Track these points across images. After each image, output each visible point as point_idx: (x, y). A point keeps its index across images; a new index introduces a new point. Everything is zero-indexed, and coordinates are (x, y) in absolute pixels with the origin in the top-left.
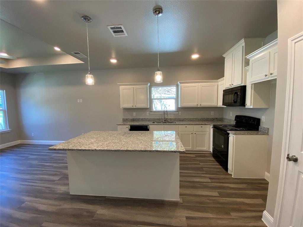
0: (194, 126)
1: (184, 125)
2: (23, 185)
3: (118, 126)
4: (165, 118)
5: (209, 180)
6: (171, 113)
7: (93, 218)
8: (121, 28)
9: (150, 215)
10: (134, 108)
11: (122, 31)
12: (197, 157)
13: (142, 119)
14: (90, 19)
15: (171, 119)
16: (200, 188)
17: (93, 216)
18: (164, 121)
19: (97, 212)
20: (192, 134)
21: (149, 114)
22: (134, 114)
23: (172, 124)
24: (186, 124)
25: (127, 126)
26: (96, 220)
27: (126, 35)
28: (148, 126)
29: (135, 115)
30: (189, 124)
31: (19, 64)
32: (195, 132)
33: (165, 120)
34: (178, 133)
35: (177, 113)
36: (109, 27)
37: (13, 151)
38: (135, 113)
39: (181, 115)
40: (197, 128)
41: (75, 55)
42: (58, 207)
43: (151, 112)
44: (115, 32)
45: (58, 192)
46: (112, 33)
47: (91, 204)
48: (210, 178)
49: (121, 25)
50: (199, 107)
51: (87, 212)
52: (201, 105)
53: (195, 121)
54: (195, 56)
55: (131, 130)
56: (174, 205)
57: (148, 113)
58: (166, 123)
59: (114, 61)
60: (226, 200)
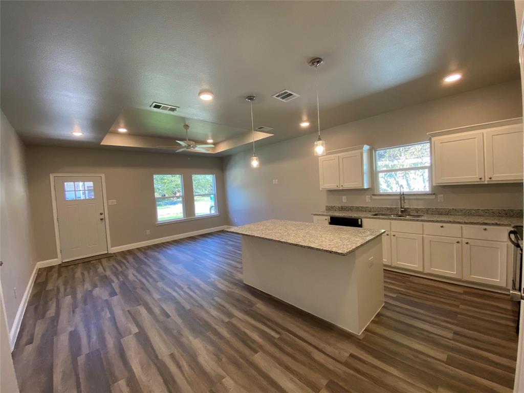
0: (464, 226)
1: (437, 221)
2: (214, 264)
3: (314, 216)
4: (402, 208)
5: (450, 335)
6: (419, 197)
7: (252, 309)
8: (286, 92)
9: (305, 331)
10: (341, 189)
11: (291, 95)
12: (465, 293)
13: (358, 208)
14: (254, 97)
15: (417, 210)
16: (415, 336)
17: (252, 307)
18: (400, 213)
19: (257, 305)
20: (458, 242)
21: (371, 199)
22: (344, 199)
23: (418, 219)
24: (441, 222)
25: (327, 218)
26: (252, 310)
27: (298, 96)
28: (359, 220)
29: (346, 201)
30: (450, 222)
31: (222, 148)
32: (465, 240)
33: (402, 211)
34: (423, 237)
35: (433, 197)
36: (274, 97)
37: (219, 235)
38: (346, 197)
39: (442, 202)
40: (470, 231)
41: (260, 129)
42: (230, 290)
43: (374, 195)
44: (283, 98)
45: (236, 278)
46: (281, 100)
47: (256, 297)
48: (456, 333)
49: (285, 90)
50: (486, 183)
51: (249, 302)
52: (490, 178)
53: (481, 216)
54: (453, 78)
55: (330, 223)
56: (346, 336)
57: (368, 198)
58: (403, 217)
59: (305, 125)
60: (452, 371)
